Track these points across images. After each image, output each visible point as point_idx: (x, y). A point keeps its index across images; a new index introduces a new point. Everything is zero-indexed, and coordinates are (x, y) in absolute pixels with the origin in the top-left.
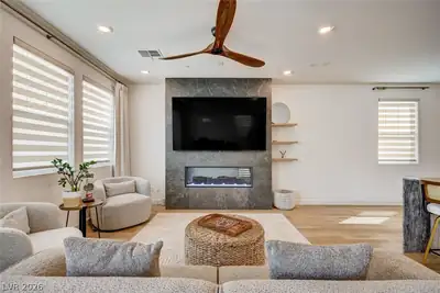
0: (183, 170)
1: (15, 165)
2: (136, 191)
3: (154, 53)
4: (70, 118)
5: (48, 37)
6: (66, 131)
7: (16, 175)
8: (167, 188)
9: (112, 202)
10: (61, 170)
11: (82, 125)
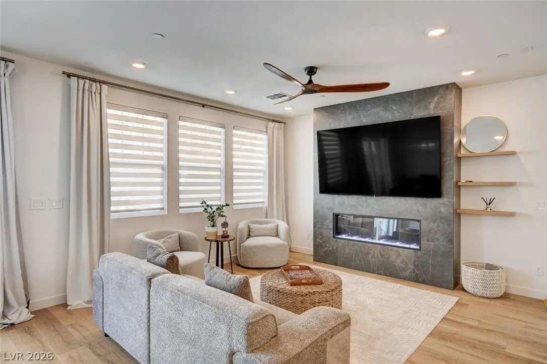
0: (331, 217)
1: (181, 205)
2: (277, 235)
3: (281, 96)
4: (222, 166)
5: (203, 106)
6: (219, 177)
7: (182, 211)
8: (315, 237)
9: (252, 242)
10: (205, 209)
11: (232, 170)
